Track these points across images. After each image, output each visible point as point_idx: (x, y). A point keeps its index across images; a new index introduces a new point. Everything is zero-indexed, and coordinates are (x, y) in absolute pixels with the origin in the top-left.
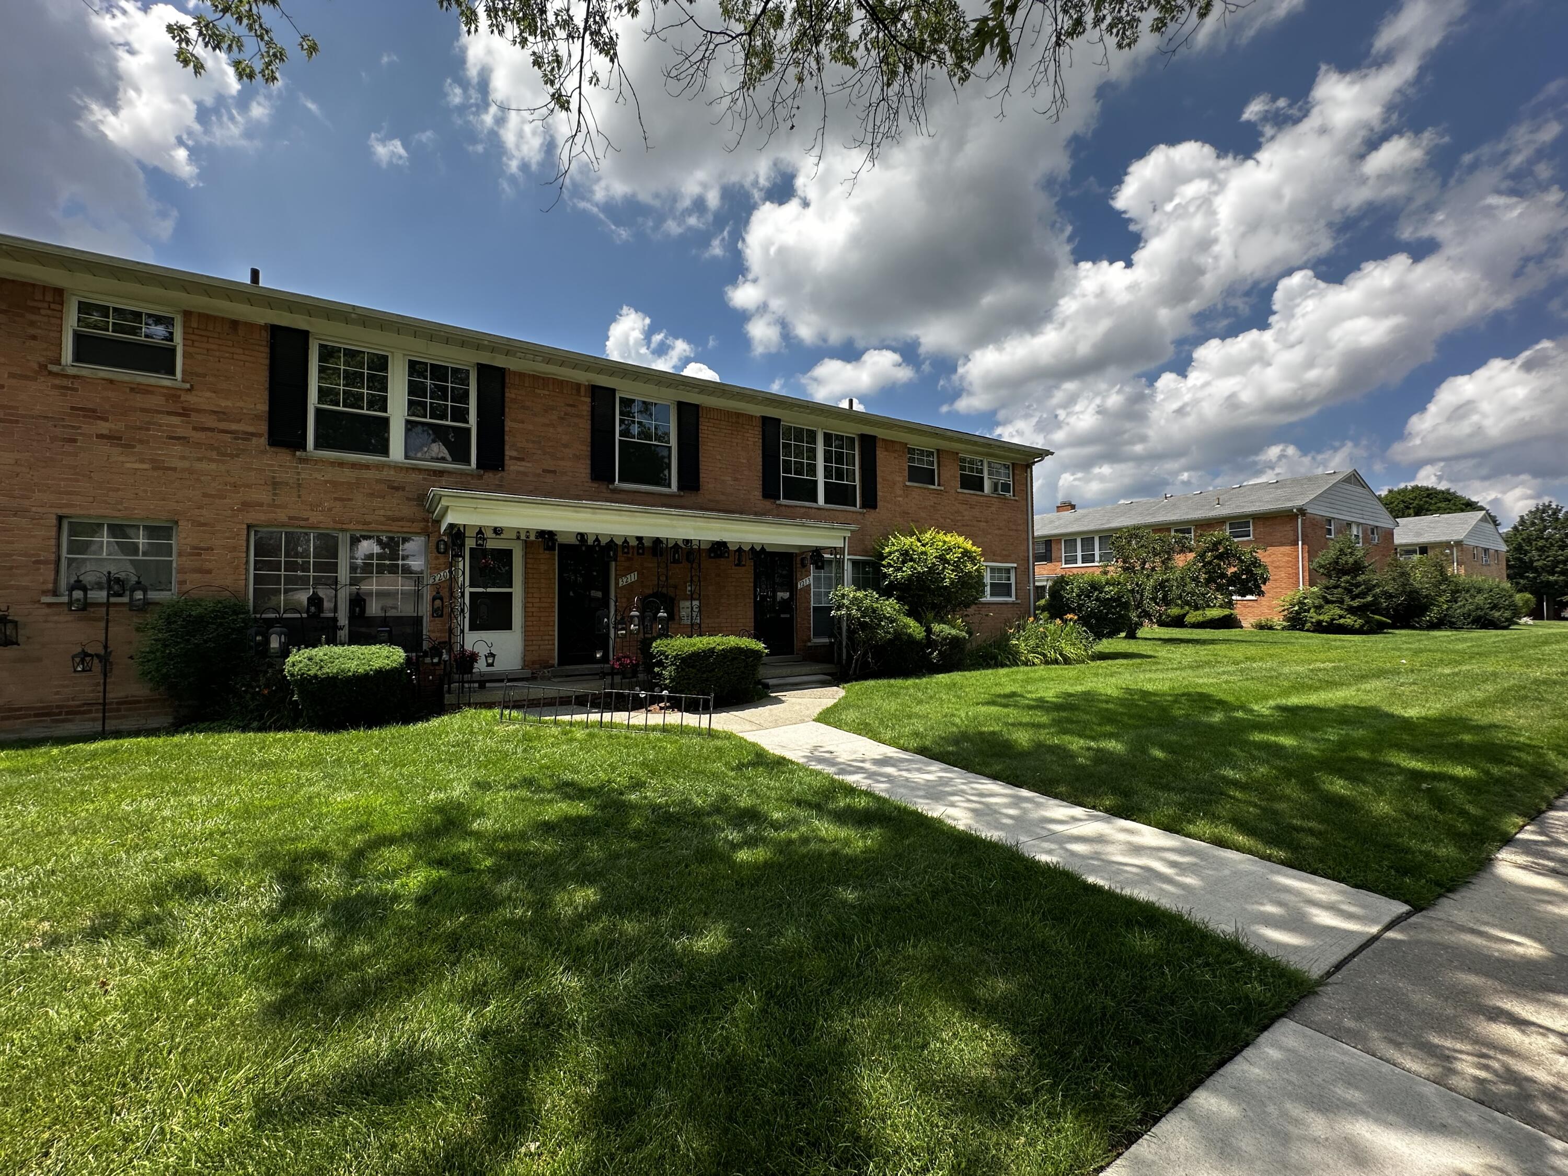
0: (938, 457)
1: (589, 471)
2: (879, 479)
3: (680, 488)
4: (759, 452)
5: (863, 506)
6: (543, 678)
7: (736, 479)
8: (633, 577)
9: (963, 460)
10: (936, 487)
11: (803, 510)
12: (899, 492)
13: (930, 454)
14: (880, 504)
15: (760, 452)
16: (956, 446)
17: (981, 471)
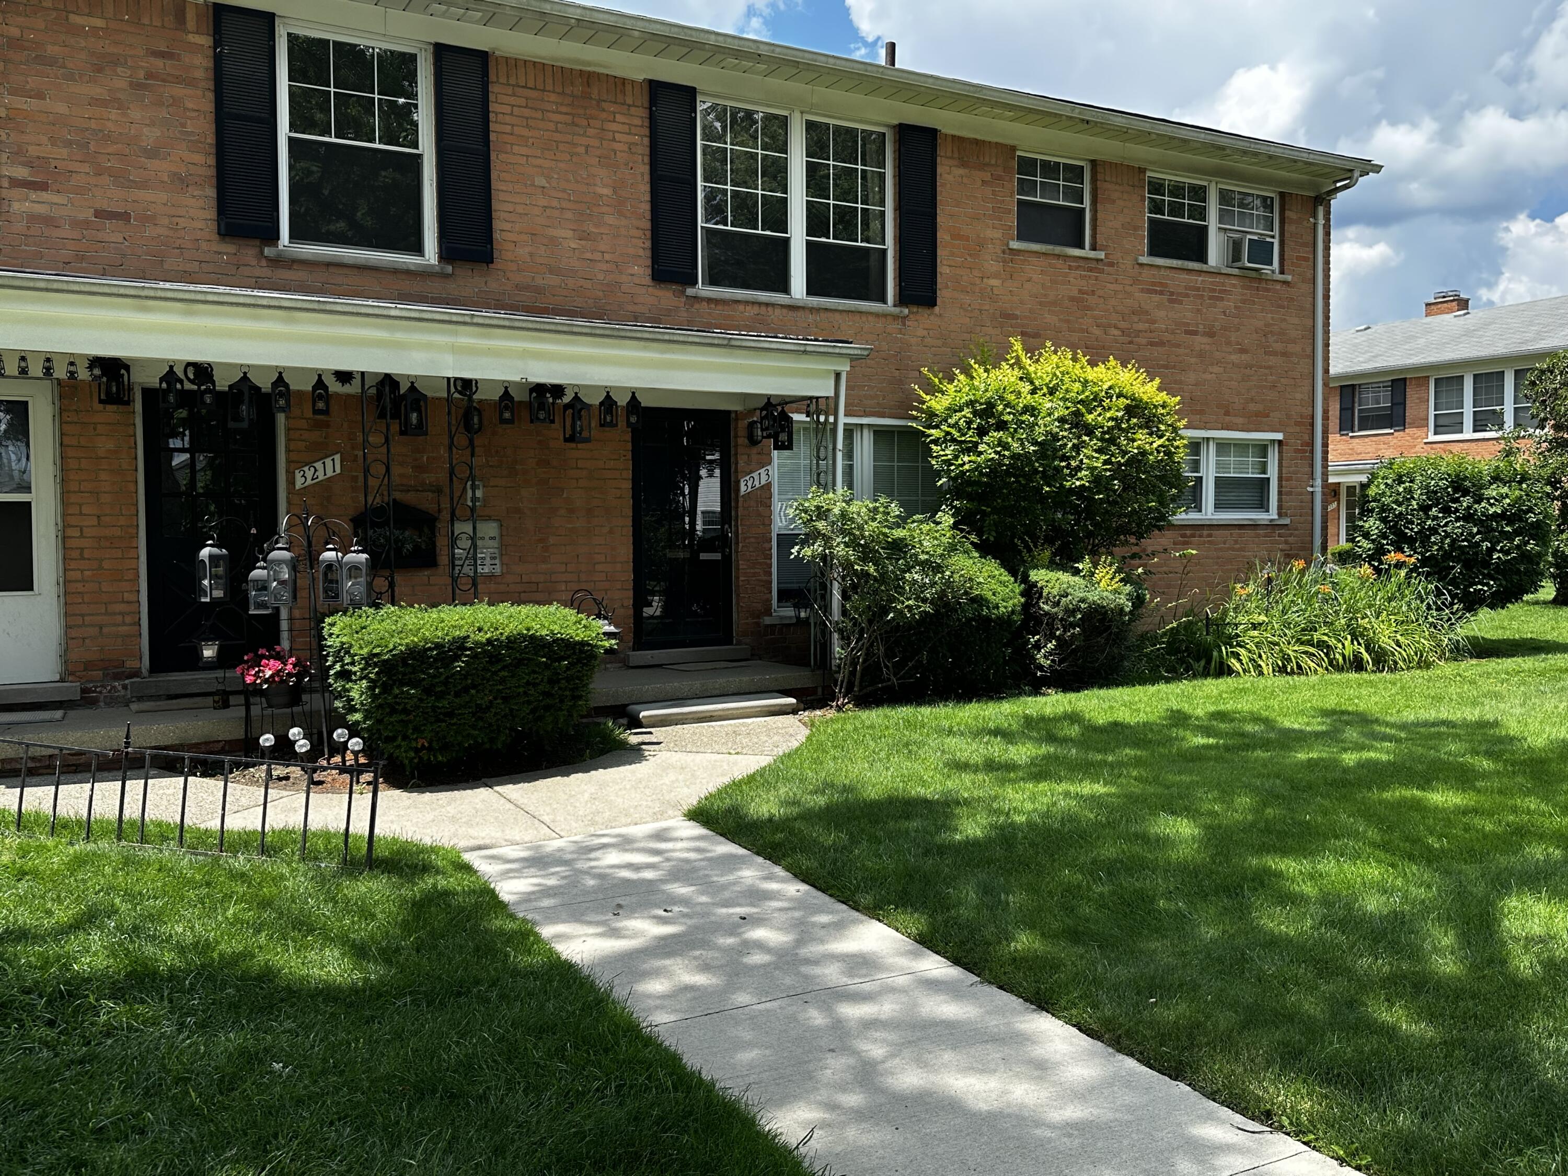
0: (1094, 180)
1: (212, 214)
2: (943, 236)
3: (446, 254)
4: (644, 169)
5: (903, 299)
6: (112, 702)
7: (584, 236)
8: (330, 467)
9: (1156, 187)
10: (1086, 252)
11: (751, 311)
12: (992, 266)
13: (1075, 173)
14: (943, 294)
15: (646, 169)
16: (1137, 152)
17: (1202, 213)
